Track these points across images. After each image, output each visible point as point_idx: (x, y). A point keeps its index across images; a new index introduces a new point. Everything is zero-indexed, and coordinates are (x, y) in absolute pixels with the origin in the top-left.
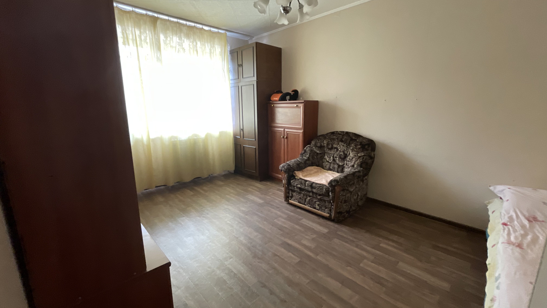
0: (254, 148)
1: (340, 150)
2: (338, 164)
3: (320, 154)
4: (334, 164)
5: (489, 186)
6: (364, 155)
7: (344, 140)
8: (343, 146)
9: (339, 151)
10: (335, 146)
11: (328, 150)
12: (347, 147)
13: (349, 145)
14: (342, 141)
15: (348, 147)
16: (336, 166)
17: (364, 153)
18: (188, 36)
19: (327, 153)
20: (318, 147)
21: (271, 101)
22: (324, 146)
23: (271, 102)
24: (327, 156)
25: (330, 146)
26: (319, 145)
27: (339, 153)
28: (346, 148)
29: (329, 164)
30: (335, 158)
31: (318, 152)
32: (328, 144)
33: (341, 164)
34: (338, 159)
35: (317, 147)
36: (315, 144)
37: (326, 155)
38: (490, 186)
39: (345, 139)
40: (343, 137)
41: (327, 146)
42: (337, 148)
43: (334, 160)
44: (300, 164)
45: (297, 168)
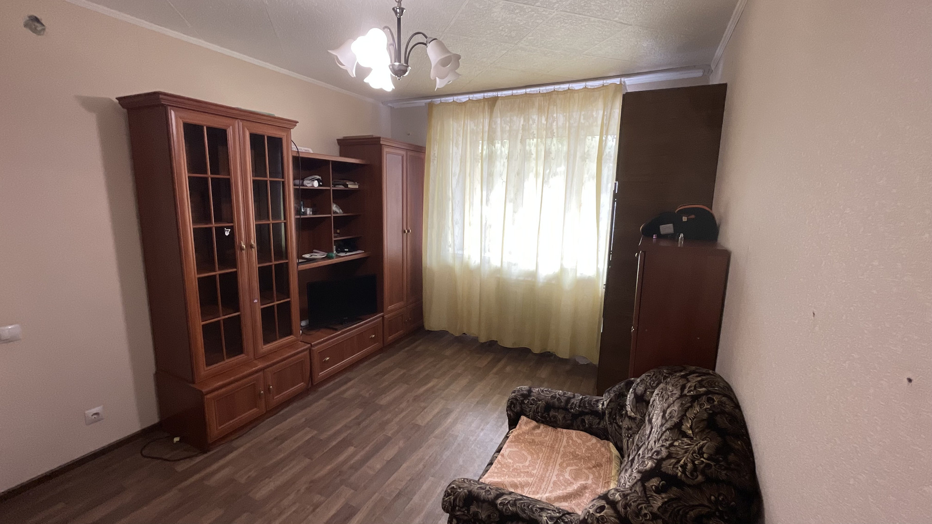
20: (635, 395)
31: (629, 408)
44: (557, 409)
45: (536, 412)
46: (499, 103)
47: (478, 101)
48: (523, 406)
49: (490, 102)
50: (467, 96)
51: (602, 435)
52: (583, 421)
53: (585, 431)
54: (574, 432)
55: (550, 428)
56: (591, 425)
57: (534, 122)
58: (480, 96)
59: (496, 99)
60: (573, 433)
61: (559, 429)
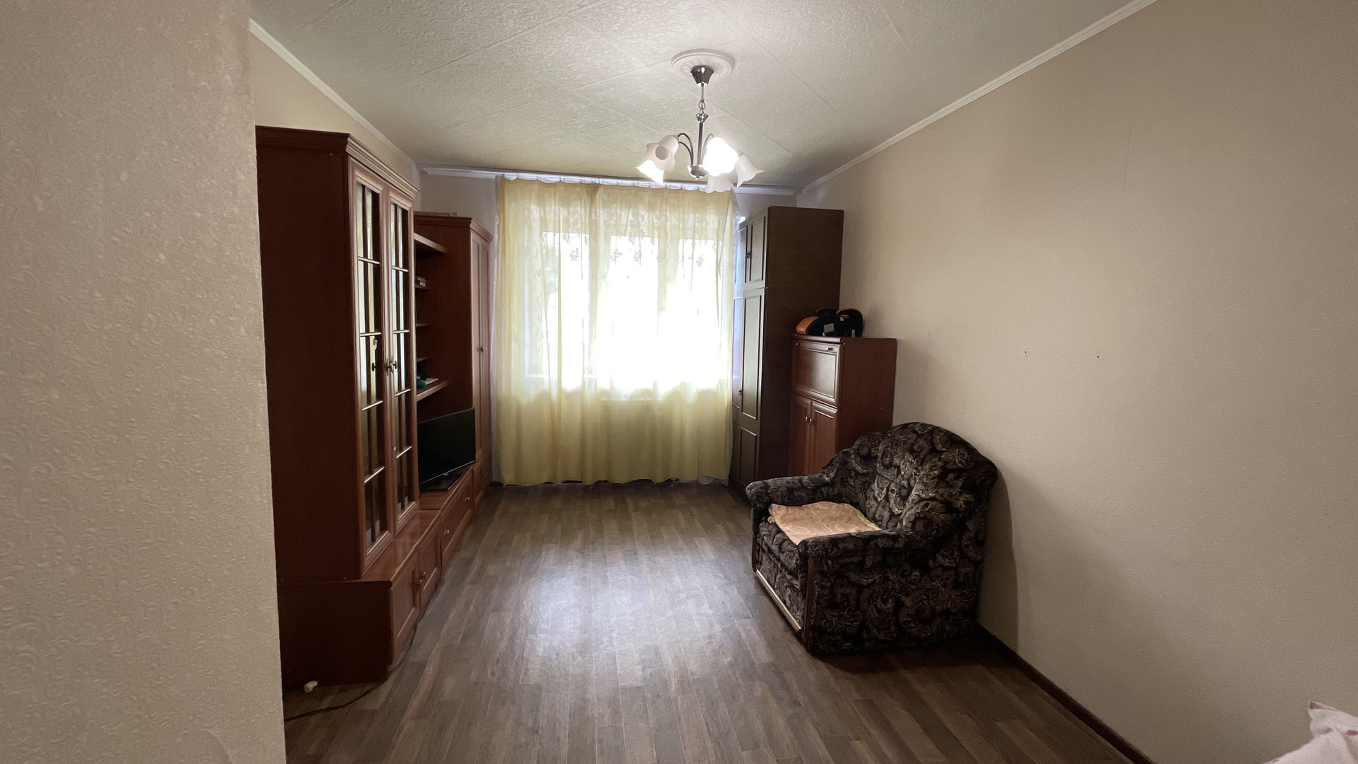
0: (753, 436)
1: (903, 473)
2: (890, 510)
3: (863, 475)
4: (883, 507)
5: (1308, 705)
6: (932, 499)
7: (915, 448)
8: (911, 463)
9: (902, 476)
10: (897, 461)
11: (882, 467)
12: (916, 469)
13: (921, 465)
14: (911, 451)
15: (920, 468)
16: (886, 514)
17: (936, 492)
18: (651, 207)
19: (879, 475)
20: (862, 457)
21: (797, 333)
22: (876, 457)
23: (796, 335)
24: (878, 485)
25: (887, 460)
26: (865, 451)
27: (900, 482)
28: (915, 471)
29: (876, 504)
30: (890, 493)
31: (859, 469)
32: (884, 454)
33: (896, 511)
34: (894, 495)
35: (858, 454)
36: (858, 449)
37: (876, 481)
38: (1312, 706)
39: (919, 447)
40: (916, 441)
41: (882, 458)
42: (898, 467)
43: (887, 498)
44: (798, 489)
45: (783, 497)
46: (600, 191)
47: (574, 185)
48: (770, 495)
49: (589, 189)
50: (558, 176)
51: (838, 499)
52: (822, 492)
53: (825, 500)
54: (818, 503)
55: (796, 508)
56: (828, 494)
57: (643, 219)
58: (576, 179)
59: (595, 187)
60: (818, 505)
61: (804, 506)
